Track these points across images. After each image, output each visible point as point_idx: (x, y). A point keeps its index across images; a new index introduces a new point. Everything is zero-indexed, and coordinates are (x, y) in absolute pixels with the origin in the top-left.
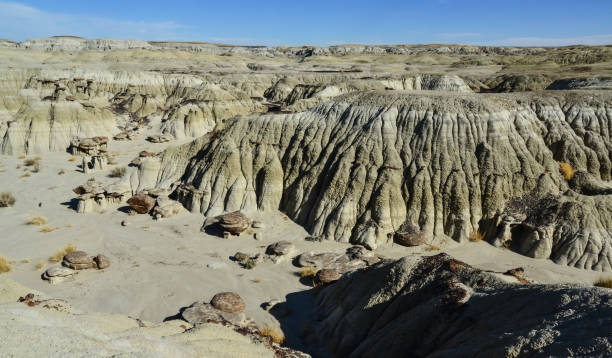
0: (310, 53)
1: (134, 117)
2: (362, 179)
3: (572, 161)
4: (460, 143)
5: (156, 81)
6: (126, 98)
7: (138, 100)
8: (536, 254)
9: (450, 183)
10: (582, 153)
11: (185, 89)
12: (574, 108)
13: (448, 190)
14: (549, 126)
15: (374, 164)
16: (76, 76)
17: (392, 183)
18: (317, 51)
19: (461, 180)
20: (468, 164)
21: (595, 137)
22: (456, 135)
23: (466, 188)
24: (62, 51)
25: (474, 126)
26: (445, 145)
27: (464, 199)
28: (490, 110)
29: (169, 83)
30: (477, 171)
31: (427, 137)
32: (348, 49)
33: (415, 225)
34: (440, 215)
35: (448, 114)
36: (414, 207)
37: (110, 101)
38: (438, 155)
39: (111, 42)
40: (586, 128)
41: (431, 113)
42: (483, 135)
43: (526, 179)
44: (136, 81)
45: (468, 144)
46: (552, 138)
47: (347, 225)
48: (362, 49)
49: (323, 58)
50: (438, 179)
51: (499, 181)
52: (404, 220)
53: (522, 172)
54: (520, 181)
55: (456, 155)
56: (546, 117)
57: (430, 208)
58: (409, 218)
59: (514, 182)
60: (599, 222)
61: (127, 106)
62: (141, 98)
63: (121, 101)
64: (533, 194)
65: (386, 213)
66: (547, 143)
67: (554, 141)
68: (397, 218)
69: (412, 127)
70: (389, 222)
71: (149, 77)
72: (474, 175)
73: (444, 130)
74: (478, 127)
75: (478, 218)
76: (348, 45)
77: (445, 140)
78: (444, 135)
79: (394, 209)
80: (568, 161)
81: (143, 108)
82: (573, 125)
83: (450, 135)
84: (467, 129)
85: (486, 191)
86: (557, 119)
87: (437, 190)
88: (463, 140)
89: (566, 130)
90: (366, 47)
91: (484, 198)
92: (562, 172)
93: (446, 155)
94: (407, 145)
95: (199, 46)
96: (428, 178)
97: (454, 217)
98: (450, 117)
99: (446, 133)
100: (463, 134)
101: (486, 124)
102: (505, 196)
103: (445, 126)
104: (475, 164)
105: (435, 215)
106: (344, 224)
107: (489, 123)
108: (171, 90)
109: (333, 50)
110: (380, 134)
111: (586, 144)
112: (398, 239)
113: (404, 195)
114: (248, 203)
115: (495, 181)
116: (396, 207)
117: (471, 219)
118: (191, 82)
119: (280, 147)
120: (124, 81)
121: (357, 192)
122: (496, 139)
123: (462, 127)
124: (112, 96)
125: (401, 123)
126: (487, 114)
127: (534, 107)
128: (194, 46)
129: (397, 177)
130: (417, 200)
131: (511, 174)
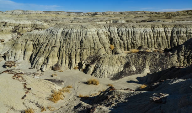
0: (96, 14)
1: (19, 34)
2: (47, 50)
3: (114, 44)
4: (76, 39)
5: (28, 23)
6: (17, 28)
7: (21, 28)
8: (88, 73)
9: (70, 51)
10: (118, 42)
11: (37, 25)
12: (120, 28)
13: (70, 53)
14: (111, 33)
15: (51, 46)
16: (3, 21)
17: (54, 51)
18: (98, 14)
19: (74, 50)
20: (77, 45)
21: (124, 37)
22: (76, 36)
23: (75, 53)
24: (15, 14)
25: (81, 33)
26: (72, 39)
27: (73, 56)
28: (87, 28)
29: (32, 23)
30: (80, 47)
31: (68, 37)
32: (108, 13)
33: (60, 64)
34: (67, 61)
35: (74, 30)
36: (60, 59)
37: (13, 29)
38: (69, 43)
39: (31, 11)
40: (122, 34)
41: (70, 30)
42: (84, 36)
43: (95, 50)
44: (22, 23)
45: (79, 39)
46: (110, 37)
47: (40, 64)
48: (112, 13)
49: (100, 16)
50: (68, 50)
51: (85, 50)
52: (57, 62)
53: (93, 48)
54: (93, 50)
55: (74, 42)
56: (111, 31)
57: (64, 59)
58: (58, 62)
59: (91, 51)
60: (107, 63)
61: (17, 30)
62: (22, 28)
63: (16, 29)
64: (96, 55)
65: (50, 60)
66: (109, 39)
67: (111, 38)
68: (54, 62)
69: (65, 34)
70: (51, 63)
71: (26, 21)
72: (78, 48)
73: (72, 35)
74: (82, 34)
75: (78, 62)
76: (108, 12)
77: (72, 38)
78: (72, 36)
79: (53, 59)
80: (113, 44)
81: (22, 31)
82: (118, 33)
83: (74, 36)
84: (79, 34)
85: (81, 53)
86: (114, 31)
87: (67, 53)
88: (77, 38)
89: (115, 35)
90: (114, 12)
91: (80, 55)
92: (110, 48)
93: (71, 42)
94: (63, 40)
95: (60, 13)
96: (65, 50)
97: (70, 62)
98: (75, 30)
99: (73, 36)
100: (78, 36)
101: (85, 33)
102: (87, 55)
103: (73, 33)
104: (79, 45)
105: (65, 61)
106: (39, 64)
107: (86, 33)
108: (33, 25)
109: (103, 13)
110: (56, 37)
111: (120, 39)
112: (53, 69)
113: (58, 55)
114: (21, 58)
115: (83, 50)
116: (54, 59)
117: (76, 62)
118: (38, 23)
119: (34, 41)
120: (18, 23)
121: (45, 54)
122: (87, 37)
123: (78, 34)
124: (14, 27)
125: (63, 33)
126: (86, 30)
127: (108, 28)
128: (58, 13)
129: (56, 50)
130: (61, 56)
131: (90, 48)
